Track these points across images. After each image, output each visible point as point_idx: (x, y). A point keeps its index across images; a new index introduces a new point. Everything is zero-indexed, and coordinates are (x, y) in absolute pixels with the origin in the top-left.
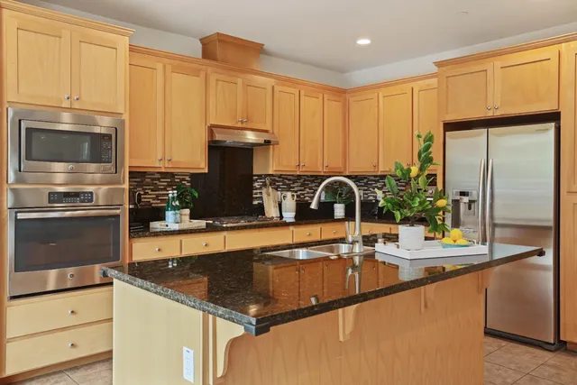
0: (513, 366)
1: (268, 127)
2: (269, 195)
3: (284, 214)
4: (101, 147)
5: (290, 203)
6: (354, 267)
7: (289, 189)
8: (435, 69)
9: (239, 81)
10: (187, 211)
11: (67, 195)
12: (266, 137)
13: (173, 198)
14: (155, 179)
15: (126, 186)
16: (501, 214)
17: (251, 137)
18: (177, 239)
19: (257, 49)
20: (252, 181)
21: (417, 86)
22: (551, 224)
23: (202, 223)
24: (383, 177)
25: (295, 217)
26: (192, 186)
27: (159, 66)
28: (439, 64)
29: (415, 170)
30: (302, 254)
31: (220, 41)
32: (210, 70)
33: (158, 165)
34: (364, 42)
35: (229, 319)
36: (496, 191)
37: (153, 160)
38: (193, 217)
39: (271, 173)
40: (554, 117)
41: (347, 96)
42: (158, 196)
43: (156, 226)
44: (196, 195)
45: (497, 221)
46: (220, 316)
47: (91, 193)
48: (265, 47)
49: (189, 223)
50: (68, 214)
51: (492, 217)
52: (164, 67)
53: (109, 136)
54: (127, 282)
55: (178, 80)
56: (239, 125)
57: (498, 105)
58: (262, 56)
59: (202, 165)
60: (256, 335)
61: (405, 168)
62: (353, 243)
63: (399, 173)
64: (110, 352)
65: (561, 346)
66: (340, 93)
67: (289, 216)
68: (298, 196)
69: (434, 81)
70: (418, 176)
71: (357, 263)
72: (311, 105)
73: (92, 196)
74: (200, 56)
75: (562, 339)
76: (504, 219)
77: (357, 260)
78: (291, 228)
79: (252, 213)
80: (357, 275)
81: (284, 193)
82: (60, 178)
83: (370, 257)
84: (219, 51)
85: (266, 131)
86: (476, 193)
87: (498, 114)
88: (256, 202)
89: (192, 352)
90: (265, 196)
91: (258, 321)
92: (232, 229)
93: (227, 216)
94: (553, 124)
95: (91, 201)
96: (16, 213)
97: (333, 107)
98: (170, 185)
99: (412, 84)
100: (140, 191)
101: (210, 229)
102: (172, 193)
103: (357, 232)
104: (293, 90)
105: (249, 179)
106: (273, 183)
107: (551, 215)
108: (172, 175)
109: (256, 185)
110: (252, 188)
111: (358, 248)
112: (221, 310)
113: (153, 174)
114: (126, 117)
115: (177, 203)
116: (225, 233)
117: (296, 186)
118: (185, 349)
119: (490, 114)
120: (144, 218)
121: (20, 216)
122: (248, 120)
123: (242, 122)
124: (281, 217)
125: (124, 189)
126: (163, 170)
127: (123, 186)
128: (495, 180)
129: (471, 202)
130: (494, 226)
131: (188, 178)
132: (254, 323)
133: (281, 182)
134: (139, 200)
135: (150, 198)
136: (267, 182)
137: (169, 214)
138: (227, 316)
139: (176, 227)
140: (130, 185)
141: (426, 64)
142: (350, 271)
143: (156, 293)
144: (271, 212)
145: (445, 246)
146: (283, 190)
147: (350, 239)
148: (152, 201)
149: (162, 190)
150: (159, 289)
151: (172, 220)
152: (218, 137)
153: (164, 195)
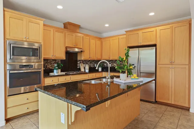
0: (146, 108)
1: (82, 47)
2: (82, 65)
3: (86, 70)
4: (35, 52)
5: (87, 67)
6: (108, 85)
7: (87, 64)
8: (125, 33)
9: (74, 35)
10: (60, 70)
11: (25, 66)
12: (81, 50)
13: (56, 66)
14: (51, 61)
15: (43, 63)
16: (142, 70)
17: (77, 50)
18: (57, 78)
19: (78, 27)
20: (77, 62)
21: (120, 37)
22: (155, 72)
23: (64, 73)
24: (116, 60)
25: (89, 71)
26: (61, 63)
27: (52, 30)
28: (126, 32)
29: (125, 59)
30: (93, 82)
31: (69, 24)
32: (66, 31)
33: (51, 57)
34: (107, 25)
35: (76, 106)
36: (141, 64)
37: (50, 56)
38: (61, 71)
39: (82, 59)
40: (155, 45)
41: (102, 39)
42: (52, 66)
43: (51, 74)
44: (62, 65)
45: (141, 72)
46: (73, 105)
47: (32, 65)
48: (81, 26)
49: (60, 73)
50: (26, 71)
51: (140, 71)
52: (53, 30)
53: (38, 49)
54: (43, 92)
55: (57, 34)
56: (74, 47)
57: (141, 42)
58: (80, 28)
59: (64, 57)
60: (86, 111)
61: (122, 58)
62: (108, 79)
63: (120, 59)
64: (38, 110)
65: (156, 102)
66: (100, 39)
67: (87, 71)
68: (89, 66)
69: (125, 36)
70: (125, 60)
71: (109, 84)
72: (93, 42)
73: (33, 66)
74: (63, 28)
75: (156, 100)
76: (143, 71)
77: (109, 83)
78: (88, 74)
79: (77, 70)
80: (109, 87)
81: (86, 65)
82: (24, 61)
83: (112, 82)
84: (68, 26)
85: (81, 48)
86: (136, 65)
87: (141, 44)
88: (78, 67)
89: (64, 114)
90: (81, 66)
91: (87, 107)
92: (73, 74)
93: (71, 71)
94: (155, 47)
95: (32, 67)
96: (9, 71)
97: (98, 42)
98: (55, 63)
99: (119, 37)
100: (46, 64)
101: (66, 75)
102: (56, 65)
103: (109, 76)
104: (88, 38)
105: (77, 61)
106: (83, 62)
107: (154, 70)
108: (55, 60)
109: (78, 63)
110: (77, 64)
111: (109, 80)
112: (74, 103)
113: (50, 60)
114: (42, 44)
115: (57, 68)
116: (70, 76)
117: (89, 63)
118: (61, 113)
119: (139, 44)
120: (48, 72)
121: (11, 72)
122: (77, 45)
123: (75, 46)
124: (85, 71)
125: (42, 64)
126: (53, 59)
127: (42, 63)
128: (141, 61)
129: (135, 67)
130: (140, 73)
131: (60, 61)
132: (85, 107)
133: (85, 62)
134: (46, 67)
135: (49, 66)
136: (81, 62)
137: (55, 71)
138: (76, 105)
139: (57, 74)
140: (44, 63)
141: (123, 32)
142: (107, 86)
143: (52, 96)
144: (82, 70)
145: (132, 79)
146: (85, 64)
147: (107, 78)
148: (50, 67)
149: (53, 64)
150: (53, 95)
151: (55, 73)
152: (68, 50)
153: (53, 65)
